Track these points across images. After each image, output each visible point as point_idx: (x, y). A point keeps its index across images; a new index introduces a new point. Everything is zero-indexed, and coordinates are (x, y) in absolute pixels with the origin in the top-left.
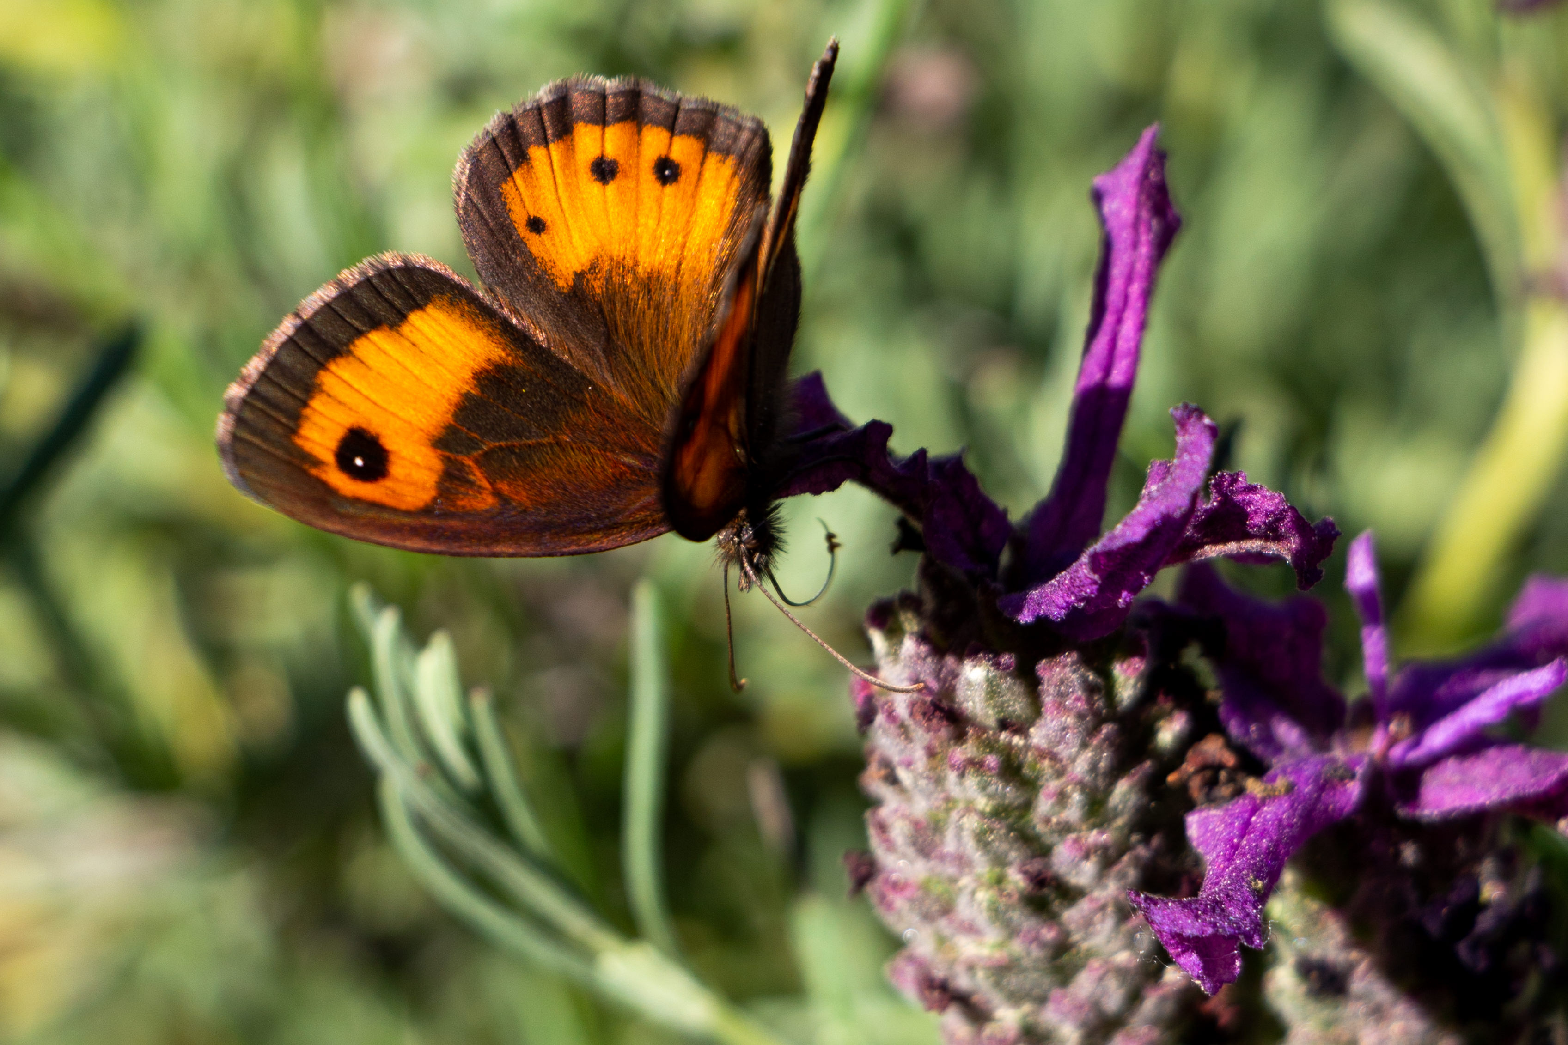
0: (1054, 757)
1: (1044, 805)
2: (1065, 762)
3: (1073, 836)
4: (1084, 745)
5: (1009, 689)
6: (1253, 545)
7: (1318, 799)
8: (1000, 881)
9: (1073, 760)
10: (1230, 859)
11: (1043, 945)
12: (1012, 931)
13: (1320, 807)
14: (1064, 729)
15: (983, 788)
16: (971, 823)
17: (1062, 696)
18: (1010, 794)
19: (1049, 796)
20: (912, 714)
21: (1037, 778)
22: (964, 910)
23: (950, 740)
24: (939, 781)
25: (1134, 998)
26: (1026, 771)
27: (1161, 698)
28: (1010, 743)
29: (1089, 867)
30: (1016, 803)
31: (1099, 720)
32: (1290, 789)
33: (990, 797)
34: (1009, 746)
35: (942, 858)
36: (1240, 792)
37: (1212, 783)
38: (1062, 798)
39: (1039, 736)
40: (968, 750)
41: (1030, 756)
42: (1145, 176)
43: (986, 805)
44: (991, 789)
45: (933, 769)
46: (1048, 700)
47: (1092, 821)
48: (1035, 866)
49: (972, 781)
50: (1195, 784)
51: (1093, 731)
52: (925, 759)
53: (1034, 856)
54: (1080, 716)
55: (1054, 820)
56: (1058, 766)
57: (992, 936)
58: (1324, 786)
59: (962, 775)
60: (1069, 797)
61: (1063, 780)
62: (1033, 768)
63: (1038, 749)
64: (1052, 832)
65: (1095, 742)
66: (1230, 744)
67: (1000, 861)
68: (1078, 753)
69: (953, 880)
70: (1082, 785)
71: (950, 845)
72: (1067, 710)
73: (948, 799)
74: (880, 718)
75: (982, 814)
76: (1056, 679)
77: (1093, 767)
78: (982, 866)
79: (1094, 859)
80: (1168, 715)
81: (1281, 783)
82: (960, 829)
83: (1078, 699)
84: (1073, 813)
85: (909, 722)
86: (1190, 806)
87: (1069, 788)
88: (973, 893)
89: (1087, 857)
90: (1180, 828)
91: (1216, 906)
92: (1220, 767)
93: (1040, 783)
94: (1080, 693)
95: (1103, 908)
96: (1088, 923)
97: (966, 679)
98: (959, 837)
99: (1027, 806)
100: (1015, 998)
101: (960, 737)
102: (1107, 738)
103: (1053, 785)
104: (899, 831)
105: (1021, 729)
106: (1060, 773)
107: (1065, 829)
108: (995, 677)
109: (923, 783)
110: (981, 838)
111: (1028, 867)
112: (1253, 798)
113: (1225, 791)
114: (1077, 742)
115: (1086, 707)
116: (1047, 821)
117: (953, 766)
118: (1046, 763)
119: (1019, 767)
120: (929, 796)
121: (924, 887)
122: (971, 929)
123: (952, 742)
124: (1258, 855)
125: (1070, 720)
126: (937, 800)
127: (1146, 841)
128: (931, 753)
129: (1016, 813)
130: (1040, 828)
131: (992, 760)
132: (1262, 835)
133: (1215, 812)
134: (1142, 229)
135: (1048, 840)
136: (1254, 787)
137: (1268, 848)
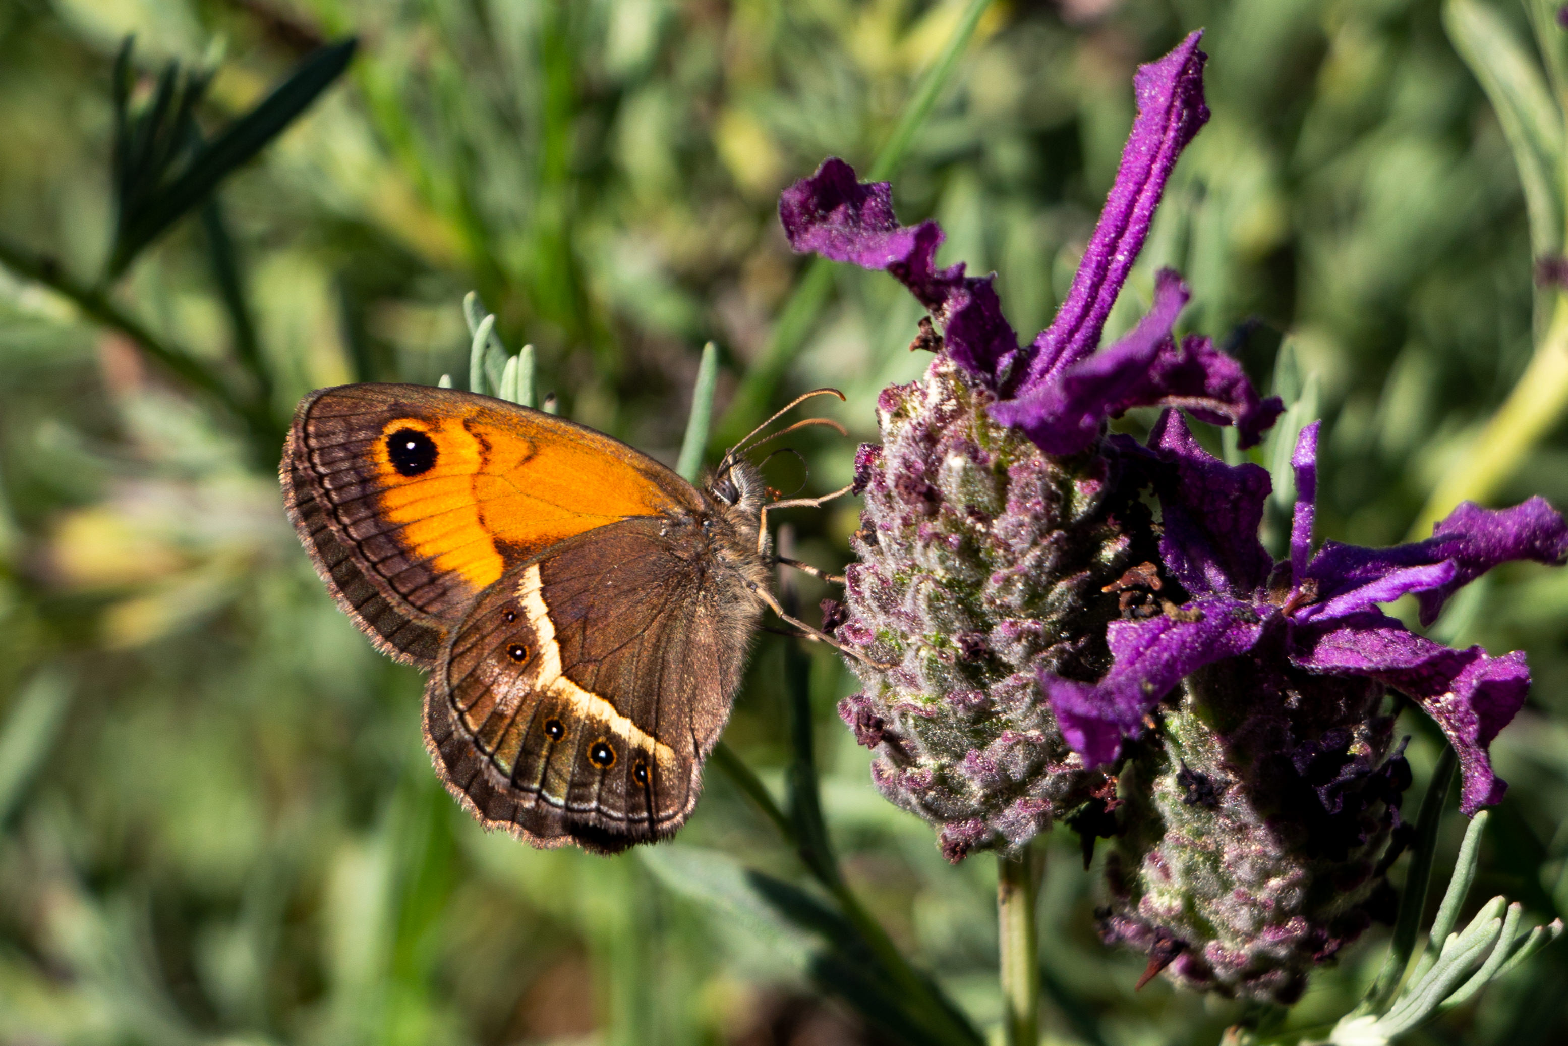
0: (1007, 547)
1: (991, 587)
2: (1016, 554)
3: (1010, 620)
4: (1035, 544)
5: (981, 481)
6: (1207, 403)
7: (1223, 633)
8: (943, 643)
9: (1023, 553)
10: (1131, 663)
11: (968, 708)
12: (944, 690)
13: (1223, 640)
14: (1021, 525)
15: (942, 560)
16: (927, 587)
17: (1025, 497)
18: (966, 573)
19: (996, 581)
20: (897, 486)
21: (991, 564)
22: (909, 664)
23: (924, 515)
24: (909, 549)
25: (1036, 771)
26: (982, 555)
27: (1110, 521)
28: (974, 526)
29: (1018, 649)
30: (969, 581)
31: (1052, 525)
32: (1200, 618)
33: (947, 570)
34: (972, 529)
35: (899, 614)
36: (1158, 612)
37: (1139, 601)
38: (1007, 582)
39: (998, 527)
40: (938, 526)
41: (988, 543)
42: (1183, 71)
43: (943, 576)
44: (949, 563)
45: (905, 537)
46: (1012, 497)
47: (1030, 611)
48: (976, 637)
49: (934, 553)
50: (1124, 598)
51: (1045, 532)
52: (900, 527)
53: (976, 630)
54: (1036, 517)
55: (998, 602)
56: (1010, 556)
57: (928, 690)
58: (1229, 622)
59: (926, 546)
60: (1014, 584)
61: (1012, 569)
62: (988, 553)
63: (996, 536)
64: (995, 613)
65: (1045, 543)
66: (1161, 573)
67: (945, 626)
68: (1029, 549)
69: (904, 636)
70: (1026, 575)
71: (907, 606)
72: (1027, 510)
73: (913, 566)
74: (871, 485)
75: (938, 583)
76: (1023, 482)
77: (1039, 564)
78: (930, 629)
79: (1024, 642)
80: (1114, 537)
81: (1194, 611)
82: (918, 591)
83: (1039, 503)
84: (1014, 599)
85: (894, 493)
86: (1116, 615)
87: (1016, 577)
88: (918, 650)
89: (1018, 639)
90: (1104, 630)
91: (1108, 697)
92: (1150, 589)
93: (992, 568)
94: (1040, 498)
95: (1024, 687)
96: (1009, 697)
97: (948, 465)
98: (915, 600)
99: (978, 585)
100: (936, 748)
101: (932, 514)
102: (1057, 541)
103: (1004, 572)
104: (868, 583)
105: (984, 517)
106: (1011, 563)
107: (1006, 610)
108: (971, 468)
109: (895, 547)
110: (933, 602)
111: (968, 639)
112: (1166, 620)
113: (1146, 609)
114: (1030, 539)
115: (1043, 511)
116: (992, 602)
117: (921, 537)
118: (1001, 551)
119: (977, 551)
120: (898, 560)
121: (880, 637)
122: (911, 681)
123: (926, 518)
124: (1156, 664)
125: (1027, 519)
126: (905, 565)
127: (1073, 639)
128: (906, 522)
129: (967, 590)
130: (986, 607)
131: (954, 539)
132: (1165, 650)
133: (1134, 625)
134: (1173, 118)
135: (990, 619)
136: (1169, 609)
137: (1167, 661)
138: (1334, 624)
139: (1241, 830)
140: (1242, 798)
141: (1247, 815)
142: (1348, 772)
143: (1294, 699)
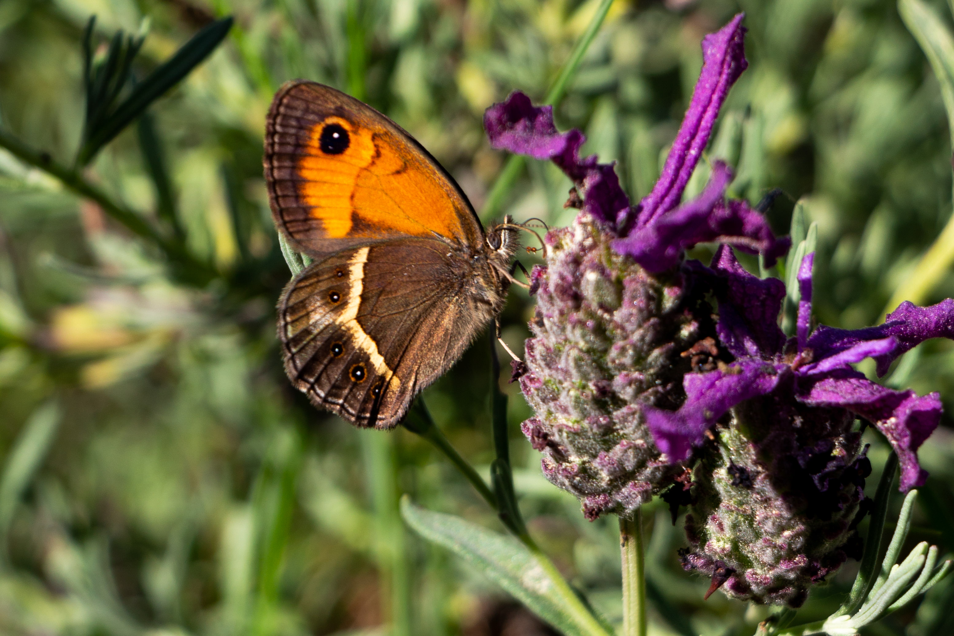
0: (623, 328)
1: (613, 353)
2: (628, 332)
3: (624, 372)
4: (640, 326)
5: (607, 288)
6: (744, 241)
7: (754, 381)
8: (584, 387)
9: (633, 332)
10: (698, 399)
11: (599, 426)
12: (585, 415)
13: (754, 385)
14: (631, 315)
15: (583, 336)
16: (574, 353)
17: (634, 298)
18: (598, 344)
19: (616, 349)
20: (556, 290)
21: (613, 338)
22: (564, 399)
23: (572, 308)
24: (563, 329)
25: (641, 465)
26: (608, 333)
27: (686, 312)
28: (602, 316)
29: (630, 390)
30: (600, 349)
31: (650, 315)
32: (741, 372)
33: (587, 342)
34: (602, 318)
35: (557, 369)
36: (715, 368)
37: (704, 361)
38: (623, 350)
39: (618, 316)
40: (580, 315)
41: (611, 326)
42: (732, 38)
43: (584, 346)
45: (561, 322)
46: (626, 297)
47: (637, 367)
48: (604, 383)
49: (578, 332)
50: (695, 360)
51: (647, 319)
52: (558, 316)
53: (604, 379)
54: (641, 310)
55: (617, 362)
56: (624, 334)
57: (575, 415)
58: (758, 375)
59: (574, 327)
60: (627, 351)
61: (626, 341)
62: (612, 332)
63: (615, 322)
64: (615, 368)
65: (646, 325)
66: (718, 344)
67: (585, 377)
68: (636, 329)
69: (561, 382)
70: (635, 347)
71: (562, 365)
72: (634, 306)
73: (566, 340)
74: (540, 291)
75: (581, 350)
76: (632, 288)
77: (642, 339)
78: (576, 378)
79: (633, 386)
80: (688, 322)
81: (737, 368)
82: (568, 355)
83: (642, 301)
84: (627, 360)
85: (554, 295)
86: (690, 370)
87: (628, 346)
88: (569, 391)
89: (630, 384)
90: (682, 379)
91: (683, 420)
92: (709, 354)
93: (614, 341)
94: (643, 298)
95: (634, 413)
96: (624, 420)
97: (587, 278)
98: (567, 360)
99: (605, 351)
100: (580, 451)
101: (577, 308)
102: (654, 325)
103: (621, 343)
104: (539, 350)
105: (609, 310)
106: (625, 338)
107: (622, 367)
108: (601, 280)
109: (555, 328)
110: (578, 362)
111: (600, 384)
112: (720, 373)
113: (708, 366)
114: (637, 323)
115: (645, 306)
116: (613, 361)
117: (571, 322)
118: (619, 331)
119: (605, 330)
120: (556, 336)
121: (546, 383)
122: (565, 410)
123: (573, 310)
124: (713, 400)
125: (634, 311)
126: (561, 339)
127: (664, 385)
128: (562, 313)
129: (598, 354)
130: (610, 365)
131: (590, 323)
132: (718, 391)
133: (700, 376)
134: (725, 67)
135: (613, 372)
136: (722, 366)
137: (720, 398)
138: (823, 376)
139: (766, 501)
140: (767, 482)
141: (769, 492)
142: (831, 466)
143: (798, 421)
